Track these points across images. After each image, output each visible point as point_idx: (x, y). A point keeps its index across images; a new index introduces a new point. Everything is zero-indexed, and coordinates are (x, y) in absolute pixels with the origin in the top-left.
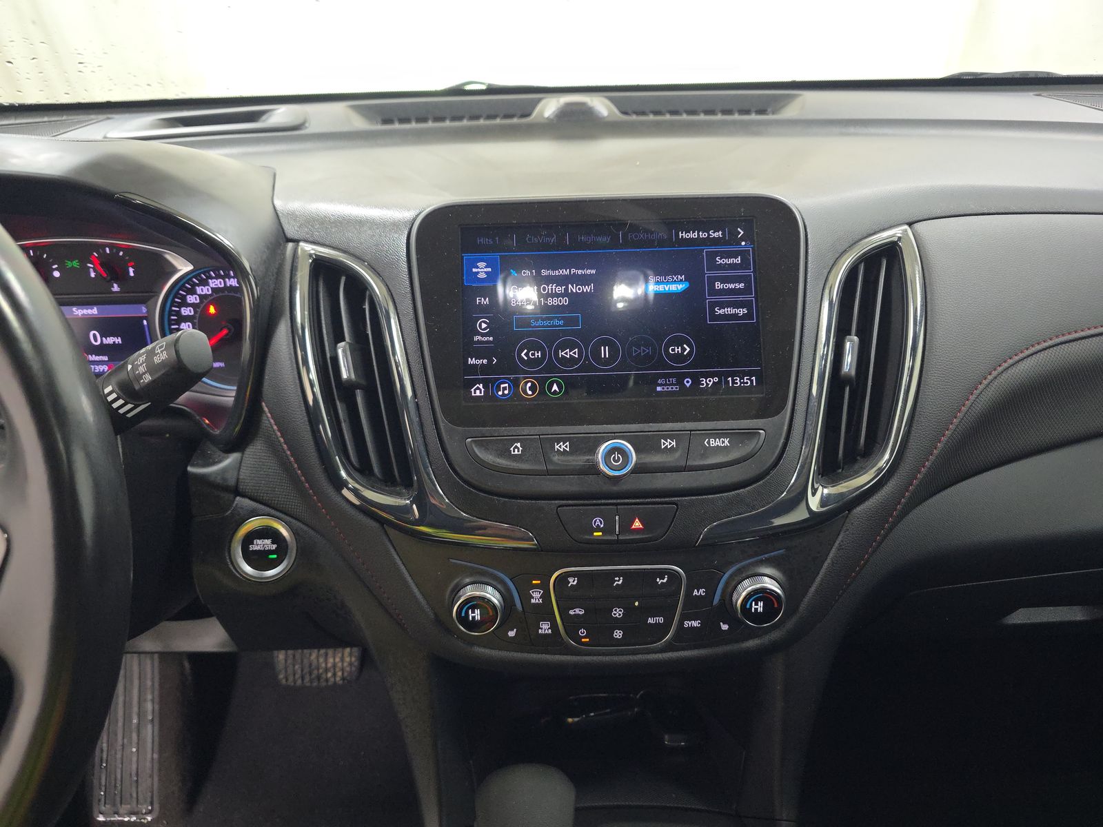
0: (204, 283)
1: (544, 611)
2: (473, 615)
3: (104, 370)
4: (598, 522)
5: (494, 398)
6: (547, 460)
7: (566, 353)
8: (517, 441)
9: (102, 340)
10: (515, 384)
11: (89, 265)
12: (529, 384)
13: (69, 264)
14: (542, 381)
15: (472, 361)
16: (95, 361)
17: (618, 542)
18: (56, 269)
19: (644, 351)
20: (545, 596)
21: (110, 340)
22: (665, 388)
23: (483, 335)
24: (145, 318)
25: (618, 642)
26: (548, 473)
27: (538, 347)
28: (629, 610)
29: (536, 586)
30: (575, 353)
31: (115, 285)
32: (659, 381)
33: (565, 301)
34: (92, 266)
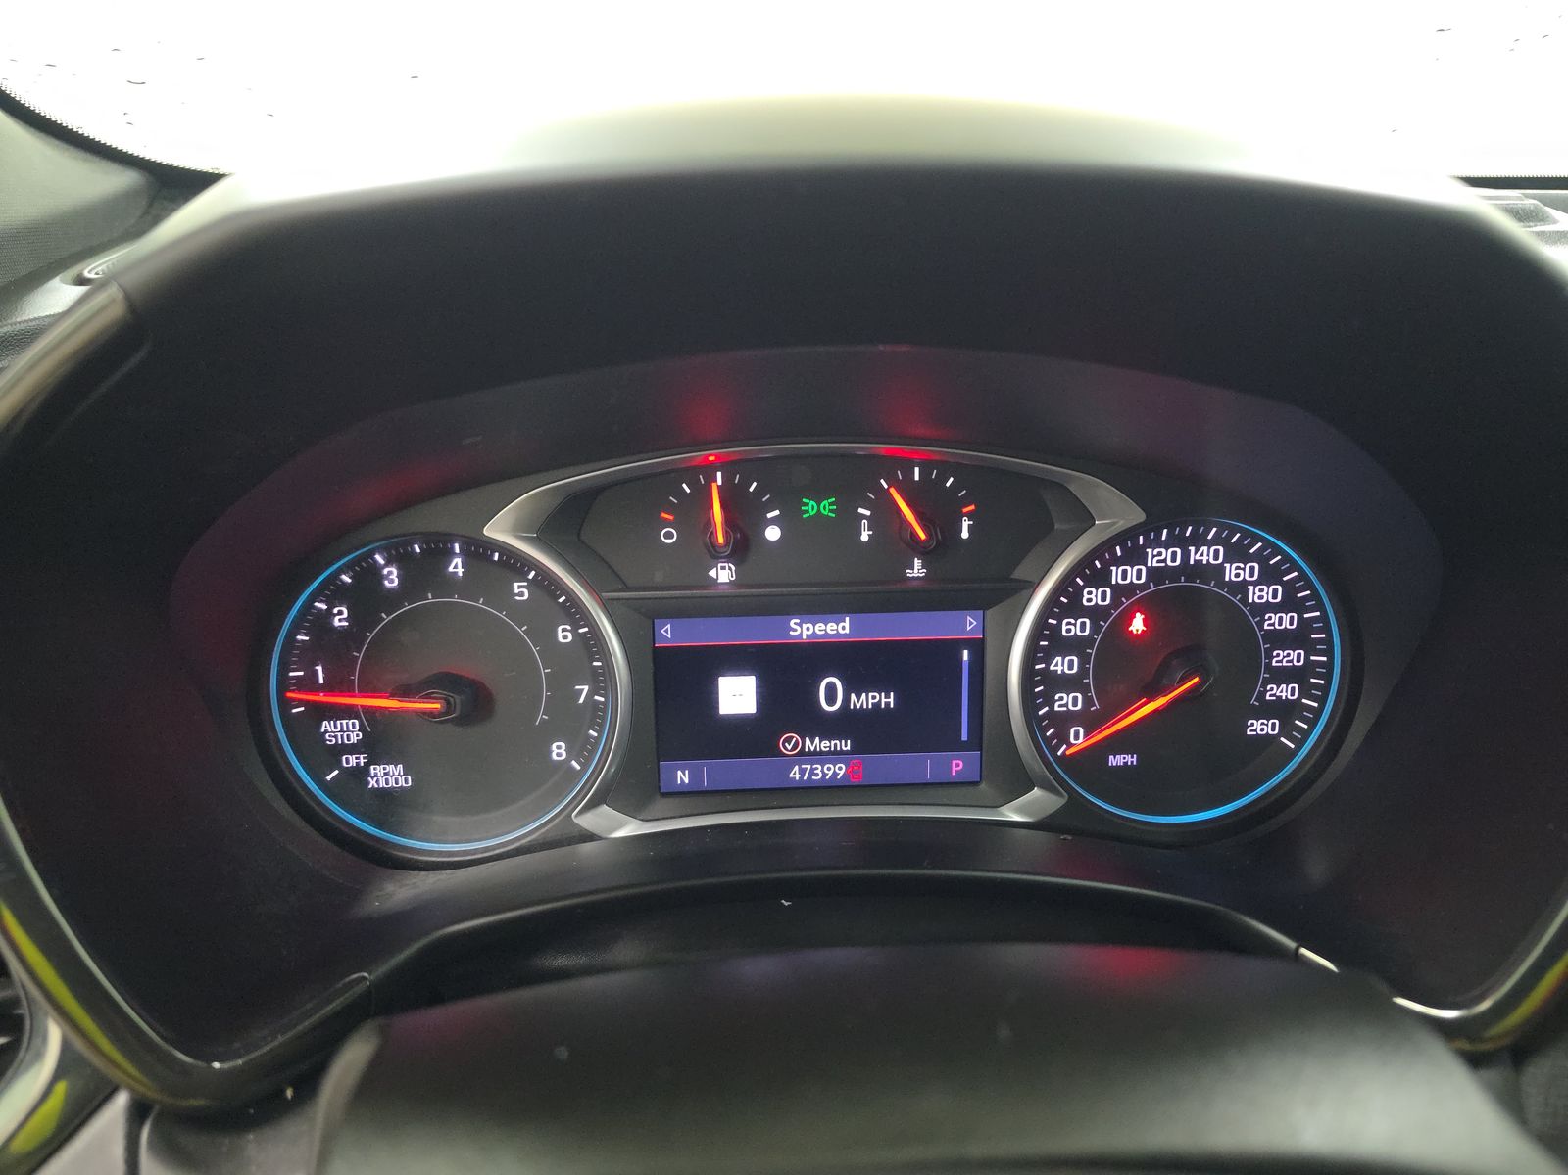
0: (1135, 556)
3: (835, 774)
9: (846, 700)
11: (861, 511)
13: (810, 507)
16: (815, 753)
18: (774, 521)
21: (865, 701)
24: (969, 643)
31: (917, 563)
34: (868, 513)
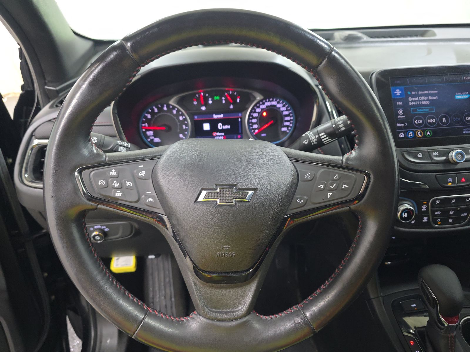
0: (263, 104)
1: (426, 213)
2: (404, 215)
4: (450, 180)
5: (408, 138)
6: (431, 159)
7: (431, 121)
8: (420, 152)
9: (223, 127)
10: (414, 132)
11: (223, 98)
12: (419, 132)
13: (216, 98)
14: (424, 131)
15: (398, 125)
16: (218, 135)
17: (457, 186)
19: (457, 119)
20: (427, 208)
21: (226, 127)
22: (466, 132)
23: (401, 115)
24: (240, 118)
25: (451, 223)
26: (432, 163)
27: (420, 119)
28: (456, 211)
29: (425, 204)
30: (434, 121)
31: (232, 106)
32: (464, 130)
33: (428, 102)
